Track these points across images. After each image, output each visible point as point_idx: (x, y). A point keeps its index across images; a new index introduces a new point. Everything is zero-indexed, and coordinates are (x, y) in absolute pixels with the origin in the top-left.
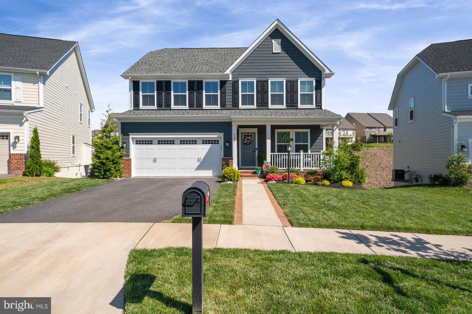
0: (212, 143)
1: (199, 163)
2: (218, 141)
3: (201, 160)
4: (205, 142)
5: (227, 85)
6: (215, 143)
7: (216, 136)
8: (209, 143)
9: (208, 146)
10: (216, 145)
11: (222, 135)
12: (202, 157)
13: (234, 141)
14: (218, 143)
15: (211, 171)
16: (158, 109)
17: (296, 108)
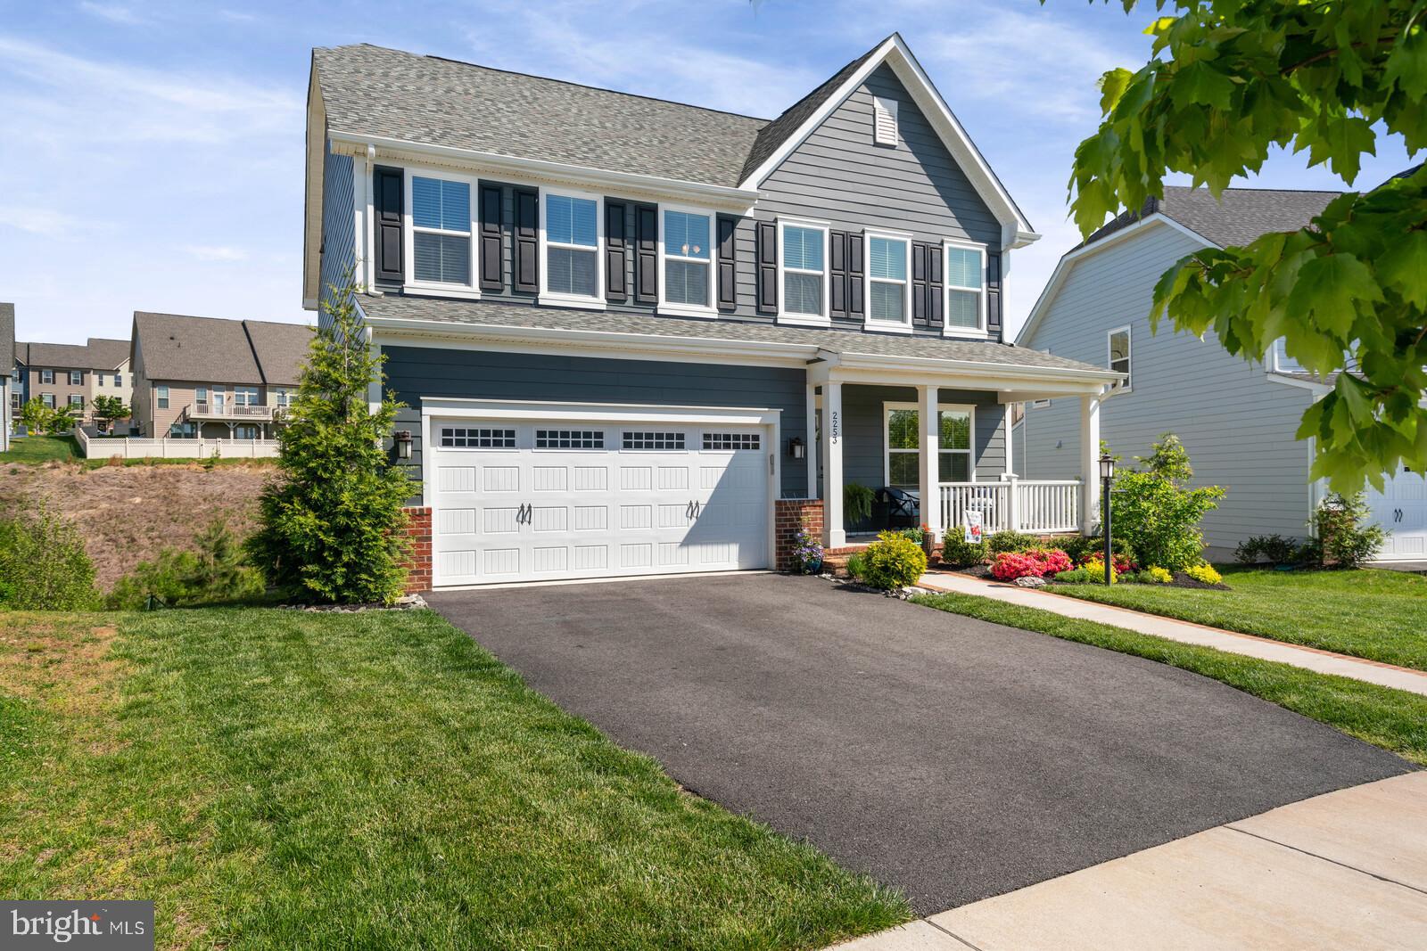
0: (736, 447)
1: (694, 520)
2: (756, 438)
3: (702, 508)
4: (714, 440)
5: (738, 233)
6: (746, 447)
7: (756, 420)
8: (727, 446)
9: (723, 458)
10: (751, 452)
11: (774, 416)
12: (704, 496)
13: (832, 440)
14: (756, 447)
15: (734, 549)
16: (485, 298)
17: (938, 334)
